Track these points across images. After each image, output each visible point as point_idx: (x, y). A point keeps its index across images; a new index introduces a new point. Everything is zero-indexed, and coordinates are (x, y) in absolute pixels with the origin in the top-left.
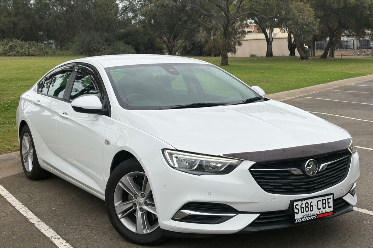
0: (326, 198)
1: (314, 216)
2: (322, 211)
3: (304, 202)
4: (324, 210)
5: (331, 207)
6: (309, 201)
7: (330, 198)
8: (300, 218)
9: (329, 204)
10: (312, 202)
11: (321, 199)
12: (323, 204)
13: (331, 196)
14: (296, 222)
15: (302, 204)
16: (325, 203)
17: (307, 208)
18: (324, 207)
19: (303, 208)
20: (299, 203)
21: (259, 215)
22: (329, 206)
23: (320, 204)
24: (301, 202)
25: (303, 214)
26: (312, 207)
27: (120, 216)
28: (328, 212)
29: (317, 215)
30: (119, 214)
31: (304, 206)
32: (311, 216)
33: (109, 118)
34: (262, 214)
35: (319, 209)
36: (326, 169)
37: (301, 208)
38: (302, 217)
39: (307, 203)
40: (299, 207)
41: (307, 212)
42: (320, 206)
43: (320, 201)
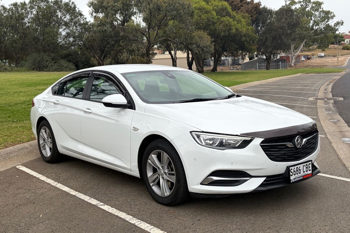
0: (308, 163)
1: (301, 177)
2: (306, 173)
3: (296, 167)
4: (307, 172)
5: (310, 170)
6: (298, 166)
7: (310, 164)
8: (294, 179)
9: (310, 168)
10: (300, 167)
11: (305, 164)
12: (306, 168)
13: (310, 163)
14: (291, 182)
15: (294, 168)
16: (307, 168)
17: (297, 172)
18: (307, 170)
19: (295, 171)
20: (293, 168)
21: (266, 178)
22: (310, 169)
23: (305, 167)
24: (293, 167)
25: (295, 176)
26: (300, 171)
27: (151, 184)
28: (309, 174)
29: (303, 176)
30: (151, 183)
31: (295, 170)
32: (299, 177)
33: (134, 110)
34: (268, 177)
35: (304, 172)
36: (307, 143)
37: (294, 171)
38: (294, 178)
39: (297, 168)
40: (292, 171)
41: (297, 174)
42: (305, 170)
43: (304, 166)
